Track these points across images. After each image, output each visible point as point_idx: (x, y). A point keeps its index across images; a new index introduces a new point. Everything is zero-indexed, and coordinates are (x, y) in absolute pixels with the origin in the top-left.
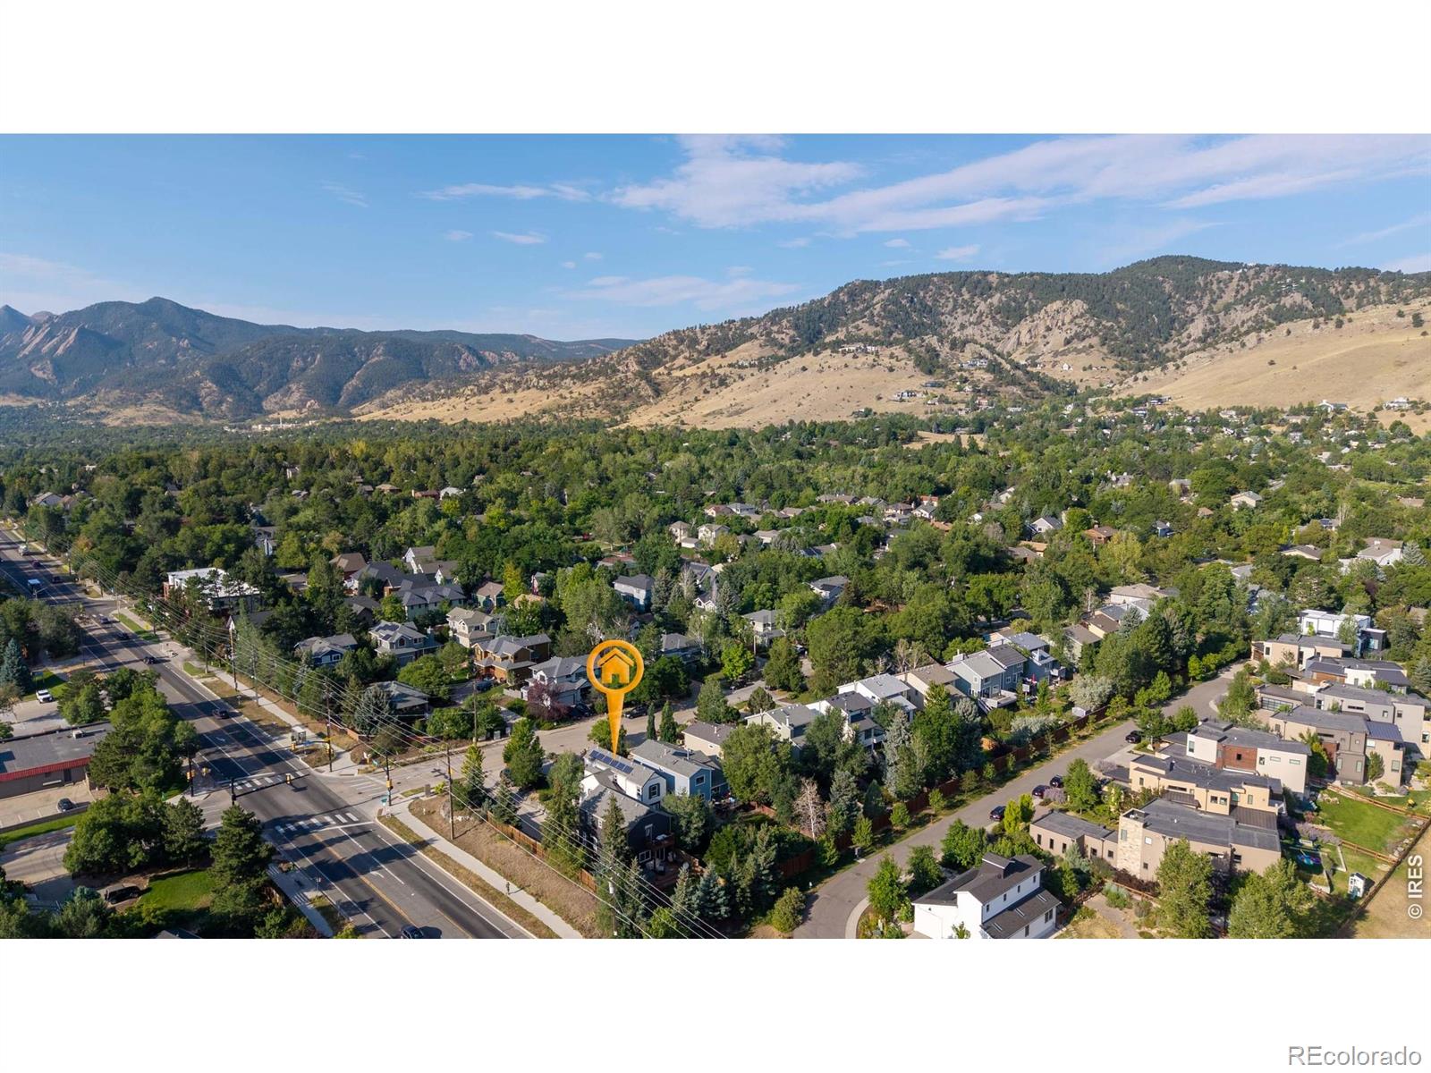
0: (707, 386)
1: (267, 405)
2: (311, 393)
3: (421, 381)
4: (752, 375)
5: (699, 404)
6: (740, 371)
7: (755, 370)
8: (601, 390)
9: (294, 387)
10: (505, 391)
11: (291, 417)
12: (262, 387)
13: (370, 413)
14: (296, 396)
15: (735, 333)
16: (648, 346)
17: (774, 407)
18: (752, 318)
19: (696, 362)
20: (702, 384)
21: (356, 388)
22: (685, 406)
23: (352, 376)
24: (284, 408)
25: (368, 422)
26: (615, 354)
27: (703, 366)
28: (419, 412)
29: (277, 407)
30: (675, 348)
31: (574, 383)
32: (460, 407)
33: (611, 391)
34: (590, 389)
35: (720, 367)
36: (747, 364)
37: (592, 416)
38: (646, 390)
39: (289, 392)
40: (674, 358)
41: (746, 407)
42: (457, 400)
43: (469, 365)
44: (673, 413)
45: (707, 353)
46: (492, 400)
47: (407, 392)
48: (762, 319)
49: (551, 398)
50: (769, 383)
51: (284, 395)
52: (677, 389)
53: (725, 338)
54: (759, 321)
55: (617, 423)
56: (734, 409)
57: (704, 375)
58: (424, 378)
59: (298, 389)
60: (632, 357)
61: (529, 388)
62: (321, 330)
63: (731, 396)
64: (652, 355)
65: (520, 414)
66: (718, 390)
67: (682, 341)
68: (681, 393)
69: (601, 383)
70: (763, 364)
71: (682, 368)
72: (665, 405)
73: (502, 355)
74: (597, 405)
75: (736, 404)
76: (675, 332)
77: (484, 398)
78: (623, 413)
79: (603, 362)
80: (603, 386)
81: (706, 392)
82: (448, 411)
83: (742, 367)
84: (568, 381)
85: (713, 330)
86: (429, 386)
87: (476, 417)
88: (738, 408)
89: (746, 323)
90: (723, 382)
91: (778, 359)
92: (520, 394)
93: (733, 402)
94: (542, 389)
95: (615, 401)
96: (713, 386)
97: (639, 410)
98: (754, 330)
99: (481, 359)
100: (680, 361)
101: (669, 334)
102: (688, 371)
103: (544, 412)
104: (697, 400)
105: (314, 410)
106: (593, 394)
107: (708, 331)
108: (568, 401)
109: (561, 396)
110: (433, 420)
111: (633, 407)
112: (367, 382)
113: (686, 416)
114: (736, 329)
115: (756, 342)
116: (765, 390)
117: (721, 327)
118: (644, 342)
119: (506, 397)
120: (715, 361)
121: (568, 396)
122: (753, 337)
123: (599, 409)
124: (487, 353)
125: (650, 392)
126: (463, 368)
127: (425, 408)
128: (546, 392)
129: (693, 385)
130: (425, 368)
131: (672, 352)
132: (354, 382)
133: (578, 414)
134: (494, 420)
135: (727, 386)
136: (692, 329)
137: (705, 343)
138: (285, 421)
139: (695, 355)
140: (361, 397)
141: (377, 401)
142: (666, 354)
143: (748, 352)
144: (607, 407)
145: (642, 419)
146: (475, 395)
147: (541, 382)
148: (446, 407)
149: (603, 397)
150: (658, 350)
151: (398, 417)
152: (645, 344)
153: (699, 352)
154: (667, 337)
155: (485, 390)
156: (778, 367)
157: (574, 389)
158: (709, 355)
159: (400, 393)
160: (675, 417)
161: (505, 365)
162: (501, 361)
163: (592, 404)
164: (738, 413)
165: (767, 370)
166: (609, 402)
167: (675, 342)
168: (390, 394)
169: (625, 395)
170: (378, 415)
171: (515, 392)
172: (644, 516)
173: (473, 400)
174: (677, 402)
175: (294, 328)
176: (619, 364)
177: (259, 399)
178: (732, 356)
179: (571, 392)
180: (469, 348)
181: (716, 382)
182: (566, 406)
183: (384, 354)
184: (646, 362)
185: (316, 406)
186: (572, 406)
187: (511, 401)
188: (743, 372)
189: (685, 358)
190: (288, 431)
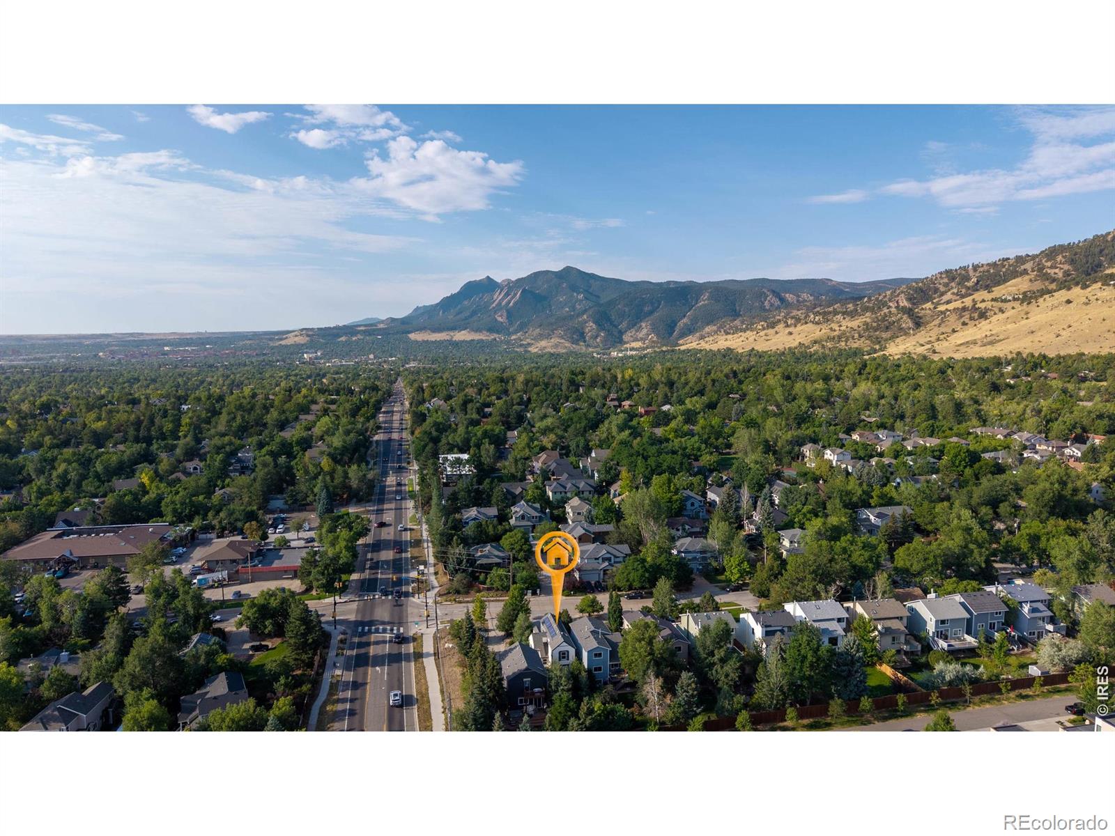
0: (966, 319)
1: (625, 338)
2: (654, 329)
3: (731, 318)
4: (1013, 308)
5: (956, 334)
6: (1000, 305)
7: (1016, 304)
8: (866, 324)
9: (643, 325)
10: (787, 326)
11: (638, 346)
12: (623, 326)
13: (690, 343)
14: (645, 331)
15: (1008, 269)
16: (920, 284)
17: (1030, 338)
18: (1028, 256)
19: (963, 296)
20: (961, 317)
21: (685, 324)
22: (942, 337)
23: (684, 316)
24: (636, 340)
25: (684, 351)
26: (888, 293)
27: (968, 301)
28: (722, 342)
29: (632, 339)
30: (946, 285)
31: (844, 318)
32: (751, 339)
33: (875, 324)
34: (855, 323)
35: (983, 301)
36: (1010, 298)
37: (855, 345)
38: (907, 322)
39: (640, 329)
40: (943, 294)
41: (1001, 337)
42: (751, 333)
43: (772, 305)
44: (929, 342)
45: (976, 288)
46: (777, 333)
47: (719, 329)
48: (1037, 256)
49: (823, 331)
50: (1029, 315)
51: (637, 331)
52: (937, 322)
53: (994, 275)
54: (1034, 257)
55: (875, 351)
56: (989, 339)
57: (964, 309)
58: (736, 314)
59: (646, 326)
60: (903, 295)
61: (806, 323)
62: (669, 283)
63: (989, 327)
64: (923, 291)
65: (796, 344)
66: (977, 322)
67: (953, 279)
68: (940, 325)
69: (867, 318)
70: (1027, 298)
71: (948, 302)
72: (922, 336)
73: (799, 296)
74: (861, 336)
75: (992, 335)
76: (947, 272)
77: (771, 331)
78: (883, 342)
79: (877, 299)
80: (868, 320)
81: (964, 324)
82: (740, 342)
83: (1005, 301)
84: (839, 317)
85: (986, 268)
86: (737, 322)
87: (761, 347)
88: (993, 338)
89: (1020, 260)
90: (983, 315)
91: (1043, 292)
92: (799, 328)
93: (988, 333)
94: (817, 323)
95: (878, 333)
96: (971, 319)
97: (897, 340)
98: (1028, 266)
99: (782, 300)
100: (948, 296)
101: (941, 273)
102: (950, 306)
103: (815, 342)
104: (954, 331)
105: (653, 342)
106: (859, 327)
107: (981, 269)
108: (836, 333)
109: (831, 329)
110: (729, 349)
111: (893, 338)
112: (694, 321)
113: (937, 347)
114: (1010, 266)
115: (1027, 277)
116: (1025, 322)
117: (994, 265)
118: (916, 281)
119: (788, 330)
120: (982, 295)
121: (837, 328)
122: (1025, 272)
123: (863, 339)
124: (787, 295)
125: (911, 325)
126: (767, 308)
127: (726, 340)
128: (820, 326)
129: (952, 318)
130: (738, 308)
131: (942, 289)
132: (685, 320)
133: (843, 344)
134: (774, 348)
135: (986, 318)
136: (965, 268)
137: (974, 280)
138: (632, 349)
139: (964, 291)
140: (689, 331)
141: (698, 334)
142: (936, 290)
143: (1019, 285)
144: (869, 337)
145: (896, 349)
146: (764, 329)
147: (817, 318)
148: (742, 339)
149: (867, 329)
150: (930, 289)
151: (708, 347)
152: (917, 283)
153: (968, 288)
154: (938, 276)
155: (772, 325)
156: (1041, 300)
157: (844, 323)
158: (977, 290)
159: (715, 328)
160: (929, 346)
161: (799, 304)
162: (798, 301)
163: (856, 336)
164: (992, 343)
165: (1029, 304)
166: (872, 334)
167: (946, 280)
168: (707, 329)
169: (887, 328)
170: (694, 345)
171: (796, 326)
172: (780, 437)
173: (762, 333)
174: (934, 334)
175: (651, 283)
176: (890, 301)
177: (621, 333)
178: (999, 291)
179: (840, 326)
180: (773, 292)
181: (976, 315)
182: (834, 338)
183: (708, 299)
184: (915, 298)
185: (655, 339)
186: (840, 337)
187: (790, 333)
188: (1003, 305)
189: (953, 294)
190: (631, 357)
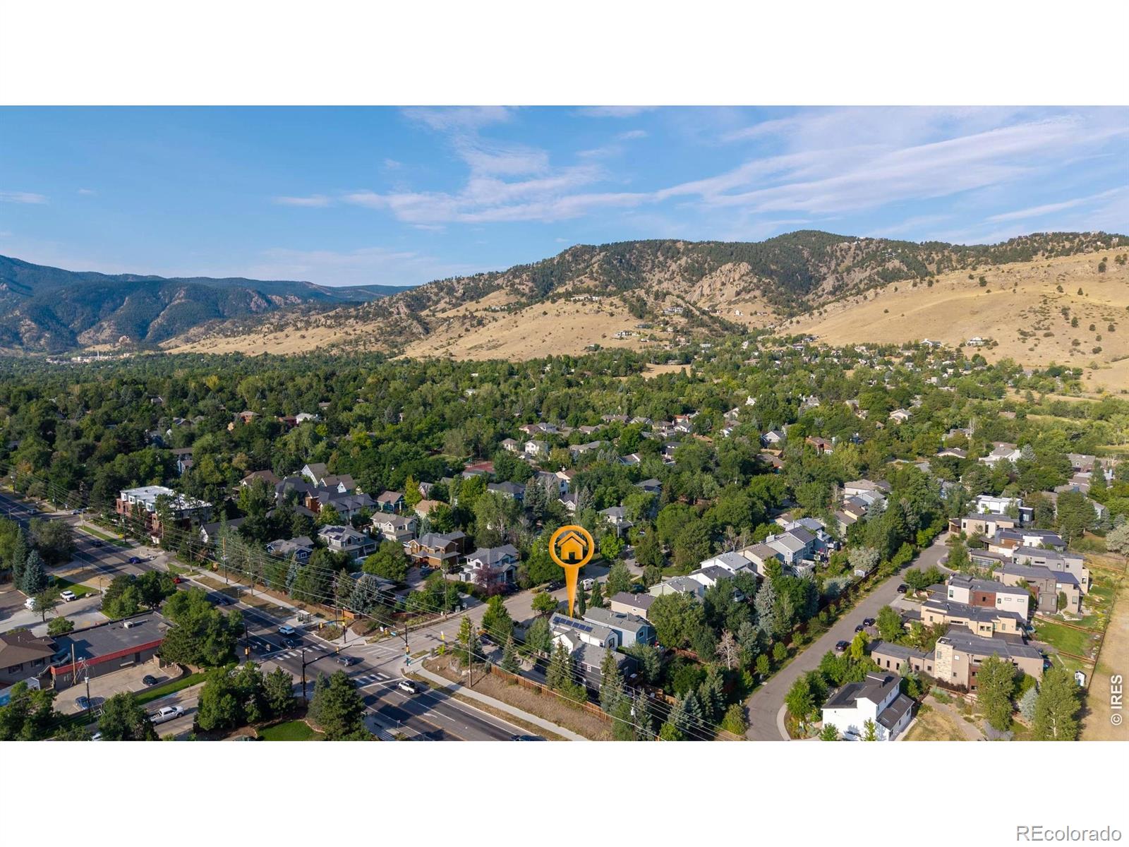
0: (467, 325)
1: (82, 339)
2: (121, 330)
3: (220, 320)
4: (504, 317)
5: (462, 339)
6: (493, 314)
7: (505, 314)
8: (381, 329)
9: (105, 324)
10: (298, 329)
11: (106, 350)
12: (76, 324)
13: (178, 347)
14: (107, 332)
15: (484, 284)
16: (414, 293)
17: (523, 342)
18: (497, 272)
19: (455, 306)
20: (464, 324)
21: (161, 325)
22: (451, 341)
23: (158, 316)
24: (98, 343)
25: (179, 355)
26: (387, 299)
27: (461, 311)
28: (223, 346)
29: (91, 341)
30: (436, 294)
31: (357, 323)
32: (260, 342)
33: (389, 329)
34: (370, 328)
35: (477, 310)
36: (498, 309)
37: (373, 349)
38: (417, 329)
39: (101, 329)
40: (437, 302)
41: (501, 342)
42: (256, 336)
43: (259, 307)
44: (442, 346)
45: (463, 298)
46: (287, 336)
47: (209, 329)
48: (506, 273)
49: (338, 335)
50: (518, 324)
51: (97, 331)
52: (444, 328)
53: (477, 288)
54: (503, 274)
55: (396, 355)
56: (492, 344)
57: (465, 317)
58: (222, 317)
59: (109, 326)
60: (401, 302)
61: (318, 326)
62: (126, 276)
63: (488, 333)
64: (418, 300)
65: (312, 347)
66: (477, 329)
67: (441, 289)
68: (447, 331)
69: (380, 322)
70: (513, 309)
71: (444, 311)
72: (434, 340)
73: (287, 299)
74: (377, 340)
75: (493, 340)
76: (436, 282)
77: (279, 334)
78: (399, 346)
79: (377, 305)
80: (381, 325)
81: (467, 330)
82: (251, 345)
83: (495, 311)
84: (352, 321)
85: (467, 281)
86: (228, 324)
87: (274, 350)
88: (494, 343)
89: (493, 276)
90: (481, 323)
91: (523, 306)
92: (311, 331)
93: (491, 339)
94: (330, 327)
95: (392, 337)
96: (472, 326)
97: (413, 344)
98: (500, 281)
99: (269, 302)
100: (442, 305)
101: (430, 283)
102: (451, 313)
103: (333, 346)
104: (460, 336)
105: (126, 344)
106: (374, 331)
107: (463, 282)
108: (352, 337)
109: (346, 333)
110: (238, 353)
111: (408, 342)
112: (171, 320)
113: (452, 349)
114: (485, 280)
115: (503, 291)
116: (515, 329)
117: (472, 279)
118: (411, 289)
119: (299, 334)
120: (471, 306)
121: (352, 333)
122: (499, 287)
123: (380, 343)
124: (274, 297)
125: (421, 330)
126: (254, 309)
127: (228, 343)
128: (333, 331)
129: (456, 324)
130: (221, 308)
131: (434, 298)
132: (159, 320)
133: (362, 347)
134: (290, 352)
135: (484, 326)
136: (450, 280)
137: (461, 291)
138: (101, 353)
139: (454, 301)
140: (166, 333)
141: (182, 337)
142: (429, 299)
143: (496, 299)
144: (385, 341)
145: (417, 351)
146: (272, 332)
147: (329, 322)
148: (246, 342)
149: (382, 334)
150: (423, 296)
151: (204, 350)
152: (411, 291)
153: (457, 298)
154: (429, 286)
155: (280, 328)
156: (524, 311)
157: (357, 327)
158: (465, 300)
159: (202, 330)
160: (444, 350)
161: (292, 307)
162: (286, 303)
163: (373, 340)
164: (495, 347)
165: (516, 314)
166: (387, 338)
167: (436, 290)
168: (194, 331)
169: (401, 332)
170: (186, 348)
171: (307, 330)
172: (482, 435)
173: (271, 336)
174: (444, 337)
175: (102, 275)
176: (391, 307)
177: (74, 334)
178: (485, 302)
179: (355, 330)
180: (259, 293)
181: (475, 323)
182: (351, 341)
183: (185, 297)
184: (413, 305)
185: (128, 341)
186: (357, 341)
187: (303, 337)
188: (496, 315)
189: (446, 302)
190: (106, 363)
